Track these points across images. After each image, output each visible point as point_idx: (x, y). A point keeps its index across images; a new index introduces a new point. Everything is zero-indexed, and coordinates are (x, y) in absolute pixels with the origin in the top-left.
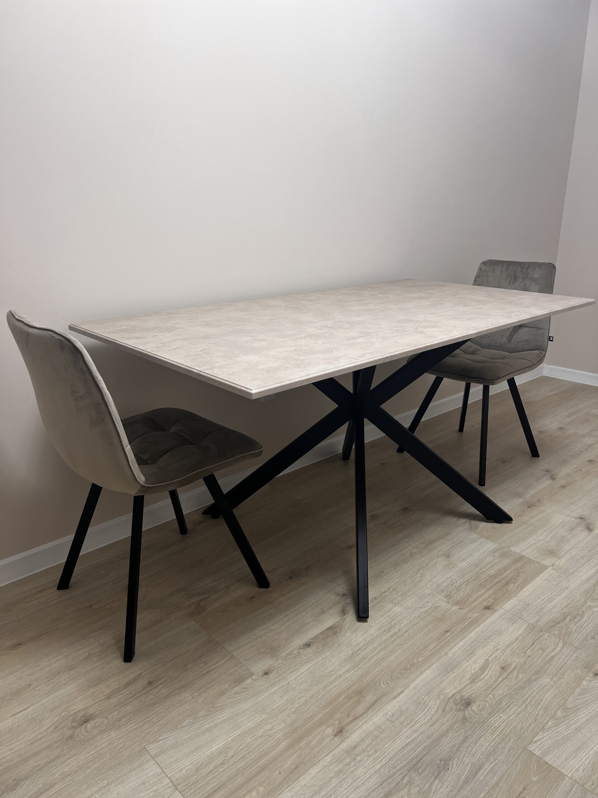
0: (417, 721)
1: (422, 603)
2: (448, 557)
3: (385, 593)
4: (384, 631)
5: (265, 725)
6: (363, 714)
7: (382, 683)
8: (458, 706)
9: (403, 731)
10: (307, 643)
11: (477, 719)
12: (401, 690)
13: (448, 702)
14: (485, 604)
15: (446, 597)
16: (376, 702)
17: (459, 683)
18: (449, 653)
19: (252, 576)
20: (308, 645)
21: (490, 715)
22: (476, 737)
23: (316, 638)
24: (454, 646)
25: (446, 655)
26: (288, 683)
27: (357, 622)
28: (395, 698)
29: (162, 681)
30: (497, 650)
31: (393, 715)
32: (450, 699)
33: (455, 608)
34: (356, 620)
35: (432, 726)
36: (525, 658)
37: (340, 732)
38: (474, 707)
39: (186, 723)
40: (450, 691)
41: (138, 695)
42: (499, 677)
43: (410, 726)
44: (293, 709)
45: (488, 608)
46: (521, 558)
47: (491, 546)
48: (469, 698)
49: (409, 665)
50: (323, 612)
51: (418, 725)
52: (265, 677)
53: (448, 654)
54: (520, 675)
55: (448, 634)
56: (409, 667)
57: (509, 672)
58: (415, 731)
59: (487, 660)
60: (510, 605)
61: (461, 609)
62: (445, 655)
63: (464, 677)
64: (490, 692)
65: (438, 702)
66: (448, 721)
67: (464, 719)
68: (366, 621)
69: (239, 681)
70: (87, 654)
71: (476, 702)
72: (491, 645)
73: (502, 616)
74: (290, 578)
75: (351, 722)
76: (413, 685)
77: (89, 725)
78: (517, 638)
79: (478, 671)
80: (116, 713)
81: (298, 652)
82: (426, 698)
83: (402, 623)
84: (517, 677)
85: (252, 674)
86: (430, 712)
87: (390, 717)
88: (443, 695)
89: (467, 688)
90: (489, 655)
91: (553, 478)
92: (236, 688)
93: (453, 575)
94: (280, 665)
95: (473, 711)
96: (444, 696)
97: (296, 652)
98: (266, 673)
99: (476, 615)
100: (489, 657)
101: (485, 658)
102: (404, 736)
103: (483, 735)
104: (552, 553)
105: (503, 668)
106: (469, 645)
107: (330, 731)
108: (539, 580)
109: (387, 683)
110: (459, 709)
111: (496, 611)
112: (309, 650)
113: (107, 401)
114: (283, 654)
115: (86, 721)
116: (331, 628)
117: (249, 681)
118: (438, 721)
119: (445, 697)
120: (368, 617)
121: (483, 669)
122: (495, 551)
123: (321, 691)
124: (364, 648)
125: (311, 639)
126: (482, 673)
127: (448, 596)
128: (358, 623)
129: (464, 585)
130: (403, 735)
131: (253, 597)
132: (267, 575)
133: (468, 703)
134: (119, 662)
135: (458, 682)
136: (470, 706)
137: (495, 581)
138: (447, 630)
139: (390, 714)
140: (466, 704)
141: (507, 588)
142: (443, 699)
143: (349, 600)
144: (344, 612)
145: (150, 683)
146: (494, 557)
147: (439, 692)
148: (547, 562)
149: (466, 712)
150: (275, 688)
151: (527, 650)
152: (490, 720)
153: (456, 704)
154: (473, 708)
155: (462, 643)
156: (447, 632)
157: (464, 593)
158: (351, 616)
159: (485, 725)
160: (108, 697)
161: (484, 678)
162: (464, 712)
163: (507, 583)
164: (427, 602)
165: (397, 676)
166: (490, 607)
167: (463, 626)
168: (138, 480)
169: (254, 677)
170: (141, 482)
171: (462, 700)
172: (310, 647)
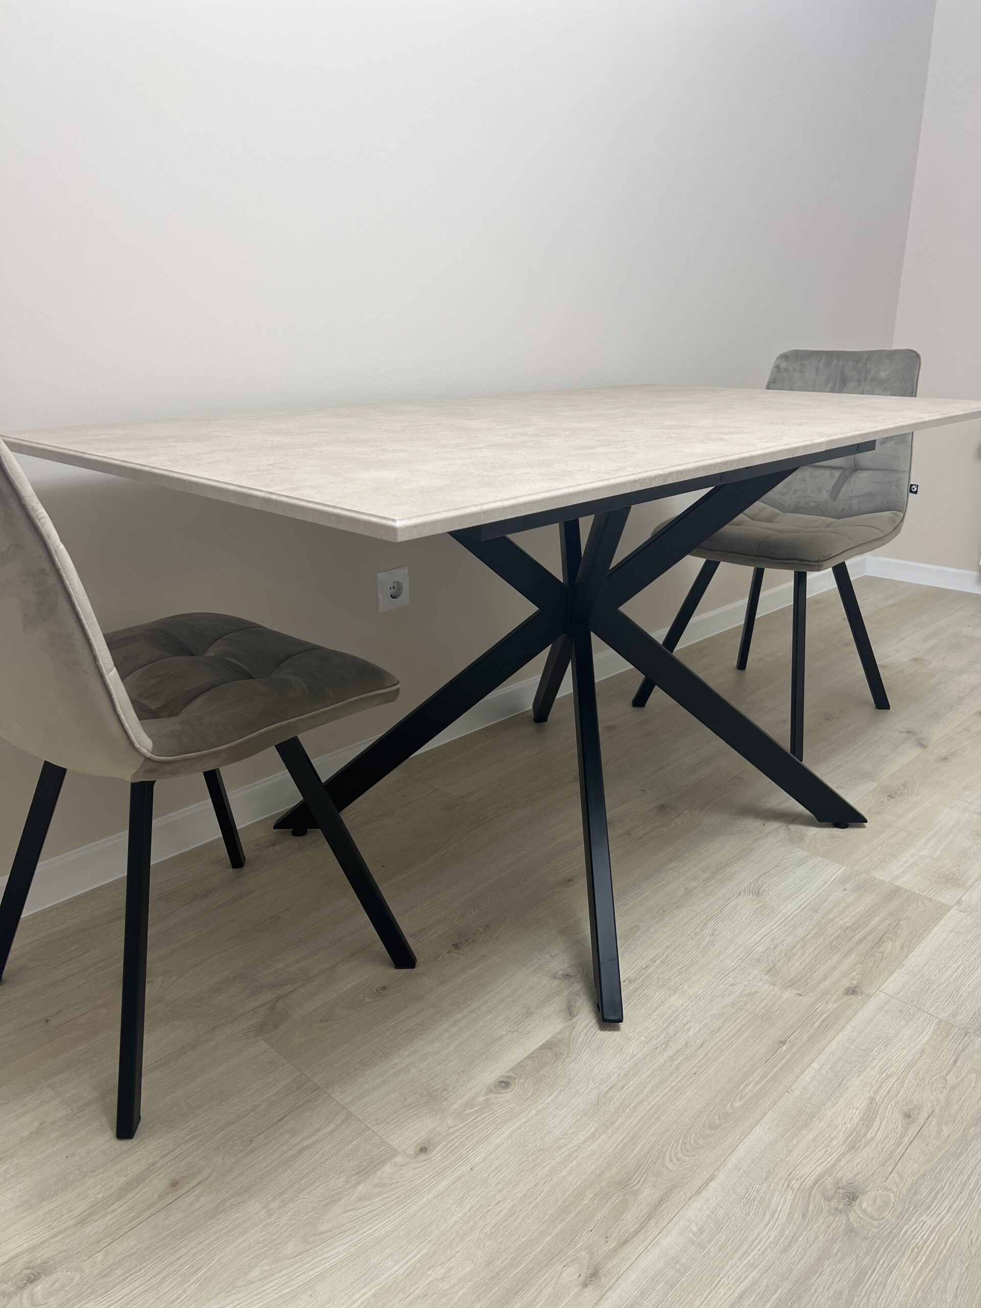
0: (753, 1242)
1: (722, 986)
2: (758, 894)
3: (646, 969)
4: (657, 1048)
5: (429, 1269)
6: (636, 1233)
7: (667, 1159)
8: (832, 1203)
9: (728, 1267)
10: (503, 1079)
11: (877, 1230)
12: (710, 1173)
13: (810, 1194)
14: (846, 983)
15: (768, 973)
16: (661, 1201)
17: (826, 1151)
18: (793, 1087)
19: (380, 945)
20: (505, 1084)
21: (902, 1218)
22: (881, 1271)
23: (519, 1067)
24: (802, 1072)
25: (788, 1092)
26: (471, 1169)
27: (599, 1031)
28: (699, 1192)
29: (200, 1178)
30: (888, 1077)
31: (701, 1230)
32: (812, 1187)
33: (790, 994)
34: (596, 1028)
35: (785, 1250)
36: (946, 1092)
37: (593, 1276)
38: (865, 1203)
39: (255, 1273)
40: (811, 1169)
41: (148, 1213)
42: (903, 1135)
43: (739, 1254)
44: (488, 1229)
45: (852, 991)
46: (896, 892)
47: (835, 871)
48: (852, 1183)
49: (717, 1117)
50: (529, 1014)
51: (756, 1251)
52: (423, 1157)
53: (792, 1091)
54: (944, 1128)
55: (784, 1048)
56: (717, 1121)
57: (922, 1121)
58: (754, 1265)
59: (872, 1099)
60: (894, 983)
61: (800, 994)
62: (786, 1093)
63: (832, 1139)
64: (890, 1169)
65: (790, 1197)
66: (816, 1237)
67: (851, 1231)
68: (618, 1029)
69: (365, 1171)
70: (36, 1124)
71: (868, 1191)
72: (874, 1068)
73: (883, 1007)
74: (456, 946)
75: (615, 1251)
76: (733, 1160)
77: (39, 1288)
78: (923, 1051)
79: (858, 1124)
80: (100, 1256)
81: (485, 1100)
82: (764, 1188)
83: (689, 1030)
84: (939, 1132)
85: (394, 1153)
86: (777, 1220)
87: (695, 1234)
88: (797, 1180)
89: (843, 1162)
90: (875, 1088)
91: (921, 745)
92: (360, 1187)
93: (773, 929)
94: (452, 1130)
95: (865, 1212)
96: (800, 1182)
97: (481, 1099)
98: (423, 1150)
99: (832, 1006)
100: (876, 1092)
101: (868, 1096)
102: (731, 1278)
103: (895, 1265)
104: (952, 880)
105: (907, 1116)
106: (830, 1069)
107: (571, 1275)
108: (940, 933)
109: (678, 1160)
110: (836, 1209)
111: (869, 996)
112: (508, 1095)
113: (60, 566)
114: (456, 1106)
115: (33, 1278)
116: (548, 1046)
117: (388, 1168)
118: (798, 1239)
119: (801, 1184)
120: (621, 1020)
121: (869, 1116)
122: (843, 881)
123: (541, 1184)
124: (620, 1085)
125: (511, 1070)
126: (869, 1128)
127: (771, 971)
128: (602, 1032)
129: (798, 947)
130: (729, 1277)
131: (384, 988)
132: (410, 941)
133: (852, 1196)
134: (106, 1139)
135: (824, 1150)
136: (858, 1201)
137: (856, 937)
138: (781, 1039)
139: (695, 1229)
140: (849, 1198)
141: (881, 950)
142: (799, 1189)
143: (578, 987)
144: (570, 1012)
145: (174, 1184)
146: (846, 892)
147: (788, 1173)
148: (947, 896)
149: (852, 1216)
150: (444, 1183)
151: (947, 1074)
152: (904, 1231)
153: (828, 1199)
154: (864, 1205)
155: (815, 1065)
156: (783, 1043)
157: (801, 964)
158: (586, 1018)
159: (895, 1241)
160: (83, 1221)
161: (873, 1138)
162: (847, 1215)
163: (881, 941)
164: (731, 985)
165: (696, 1142)
166: (856, 989)
167: (812, 1030)
168: (137, 745)
169: (398, 1159)
170: (144, 751)
171: (839, 1188)
172: (509, 1087)
